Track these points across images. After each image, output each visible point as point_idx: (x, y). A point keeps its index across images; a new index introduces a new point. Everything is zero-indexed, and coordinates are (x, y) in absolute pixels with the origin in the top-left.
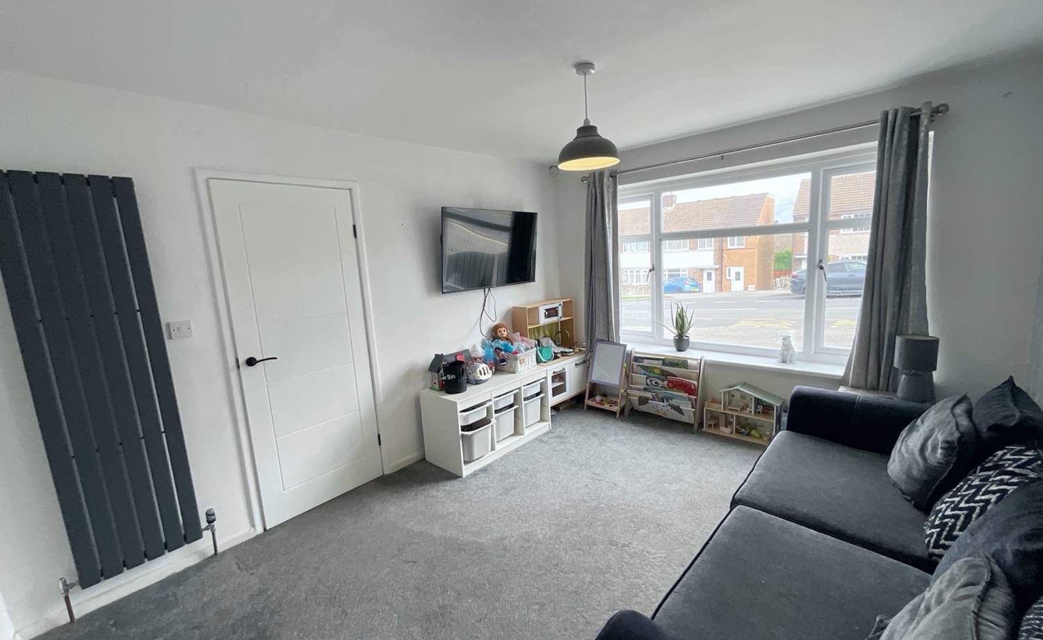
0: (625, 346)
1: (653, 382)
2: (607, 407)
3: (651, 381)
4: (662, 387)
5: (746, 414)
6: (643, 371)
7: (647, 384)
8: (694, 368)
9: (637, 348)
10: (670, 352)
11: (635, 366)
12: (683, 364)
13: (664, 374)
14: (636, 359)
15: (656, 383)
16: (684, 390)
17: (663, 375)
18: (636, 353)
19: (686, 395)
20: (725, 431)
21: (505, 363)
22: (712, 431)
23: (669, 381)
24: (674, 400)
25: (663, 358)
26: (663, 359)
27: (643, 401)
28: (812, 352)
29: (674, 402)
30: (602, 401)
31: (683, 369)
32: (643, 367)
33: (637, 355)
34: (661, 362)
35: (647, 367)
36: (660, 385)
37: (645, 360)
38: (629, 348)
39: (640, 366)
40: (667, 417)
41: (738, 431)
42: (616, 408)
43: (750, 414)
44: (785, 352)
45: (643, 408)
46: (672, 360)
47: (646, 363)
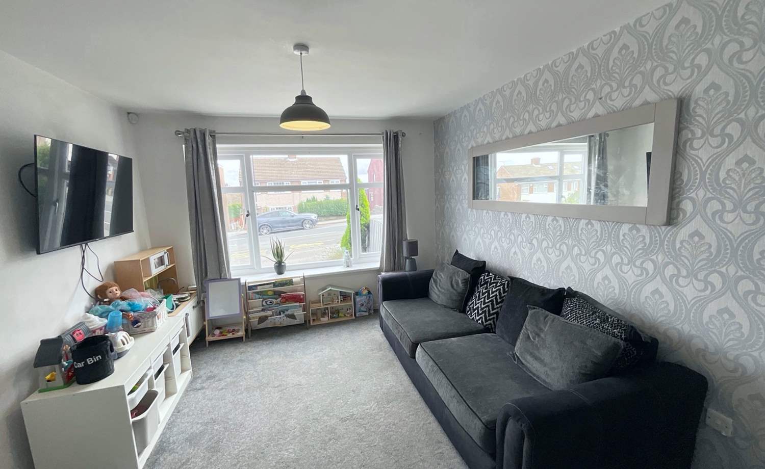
0: (239, 279)
1: (268, 303)
2: (230, 336)
3: (266, 302)
4: (275, 304)
5: (336, 304)
6: (257, 296)
7: (263, 306)
8: (298, 283)
9: (249, 279)
10: (273, 277)
11: (251, 294)
12: (289, 282)
13: (278, 294)
14: (251, 288)
15: (270, 302)
16: (294, 301)
17: (275, 294)
18: (248, 283)
19: (298, 304)
20: (325, 320)
21: (139, 324)
22: (315, 323)
23: (283, 298)
24: (289, 311)
25: (274, 281)
26: (273, 283)
27: (262, 319)
28: (358, 257)
29: (289, 312)
30: (221, 333)
31: (291, 286)
32: (257, 293)
33: (250, 285)
34: (272, 285)
35: (260, 292)
36: (275, 303)
37: (258, 287)
38: (242, 281)
39: (254, 293)
40: (284, 325)
41: (332, 318)
42: (241, 333)
43: (337, 304)
44: (348, 260)
45: (262, 326)
46: (281, 281)
47: (259, 289)
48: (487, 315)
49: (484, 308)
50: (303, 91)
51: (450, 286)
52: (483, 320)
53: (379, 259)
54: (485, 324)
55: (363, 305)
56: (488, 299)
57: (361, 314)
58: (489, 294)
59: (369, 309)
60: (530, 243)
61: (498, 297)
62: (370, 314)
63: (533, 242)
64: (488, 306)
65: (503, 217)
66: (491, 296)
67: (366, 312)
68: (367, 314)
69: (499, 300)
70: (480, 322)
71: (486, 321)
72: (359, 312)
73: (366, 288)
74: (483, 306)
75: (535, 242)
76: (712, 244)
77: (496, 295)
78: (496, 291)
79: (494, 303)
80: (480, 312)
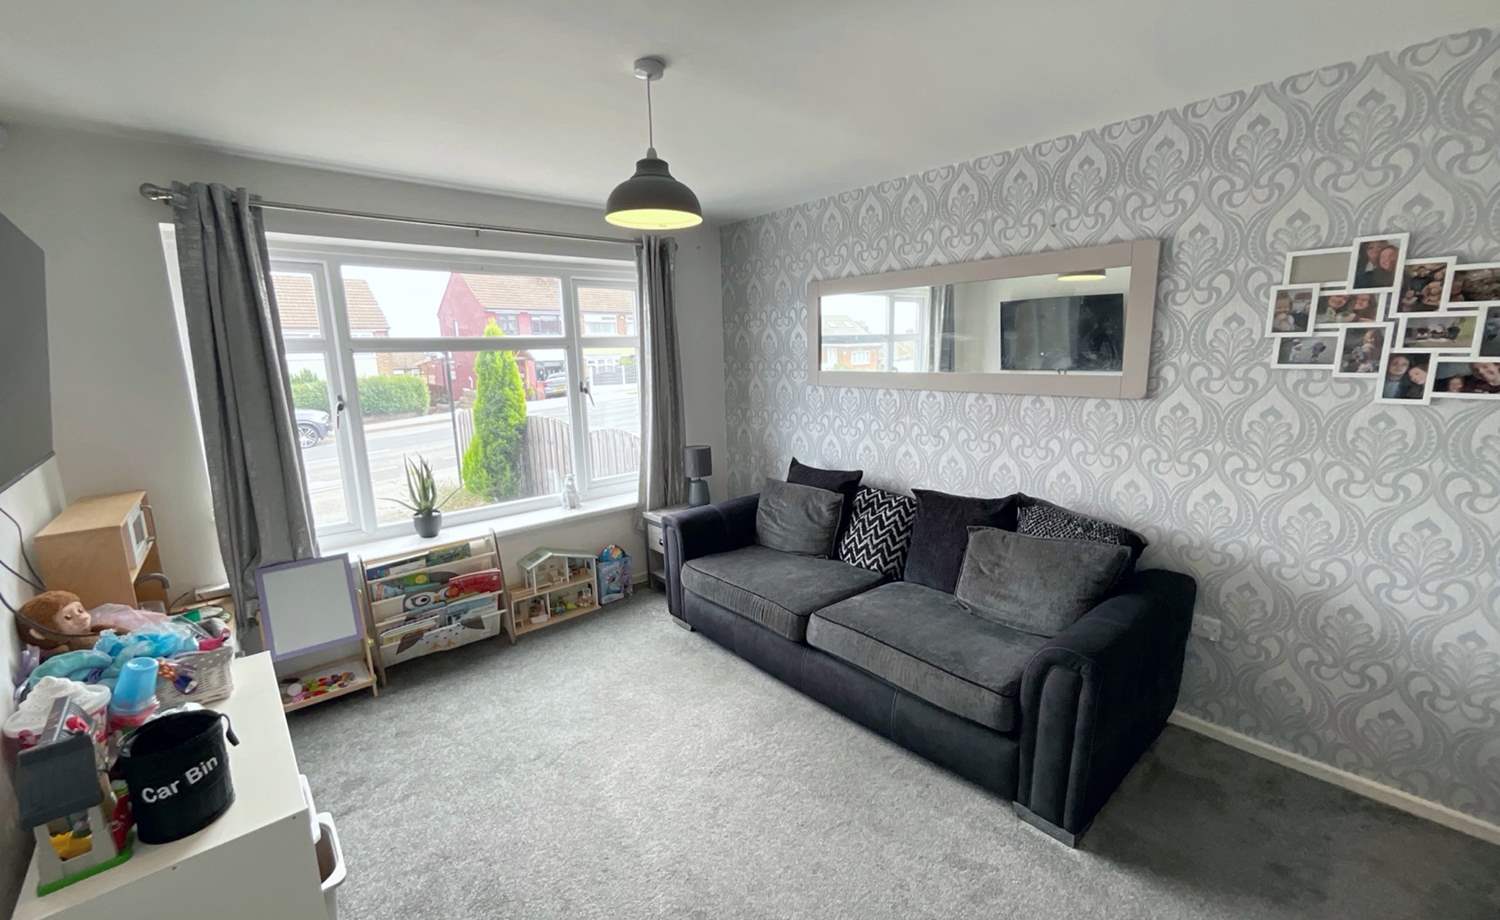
0: (344, 557)
1: (418, 602)
2: (334, 691)
3: (413, 601)
4: (435, 602)
5: (560, 585)
6: (391, 590)
7: (406, 610)
8: (480, 551)
9: (368, 554)
11: (375, 587)
12: (461, 551)
13: (443, 579)
14: (372, 574)
15: (424, 600)
16: (477, 589)
17: (431, 581)
18: (368, 562)
19: (488, 595)
20: (542, 620)
22: (524, 630)
23: (454, 585)
24: (470, 612)
25: (427, 553)
26: (426, 556)
27: (409, 641)
28: (586, 487)
29: (469, 616)
30: (305, 689)
31: (467, 559)
32: (391, 583)
33: (370, 567)
34: (423, 562)
35: (399, 580)
36: (433, 600)
37: (391, 570)
38: (353, 559)
39: (383, 583)
40: (457, 645)
41: (554, 614)
43: (564, 584)
44: (572, 495)
45: (409, 654)
46: (443, 551)
47: (394, 574)
48: (886, 554)
49: (878, 544)
50: (652, 151)
51: (806, 518)
52: (881, 563)
53: (636, 485)
54: (884, 569)
55: (614, 580)
56: (881, 529)
57: (611, 599)
58: (882, 522)
59: (626, 587)
60: (935, 436)
61: (899, 524)
62: (627, 596)
63: (942, 434)
64: (885, 540)
65: (882, 397)
66: (886, 523)
67: (619, 592)
68: (621, 596)
69: (901, 529)
70: (875, 566)
71: (886, 563)
72: (608, 593)
73: (616, 546)
74: (875, 542)
75: (944, 433)
76: (1197, 418)
77: (895, 522)
78: (894, 515)
79: (895, 533)
80: (872, 552)
